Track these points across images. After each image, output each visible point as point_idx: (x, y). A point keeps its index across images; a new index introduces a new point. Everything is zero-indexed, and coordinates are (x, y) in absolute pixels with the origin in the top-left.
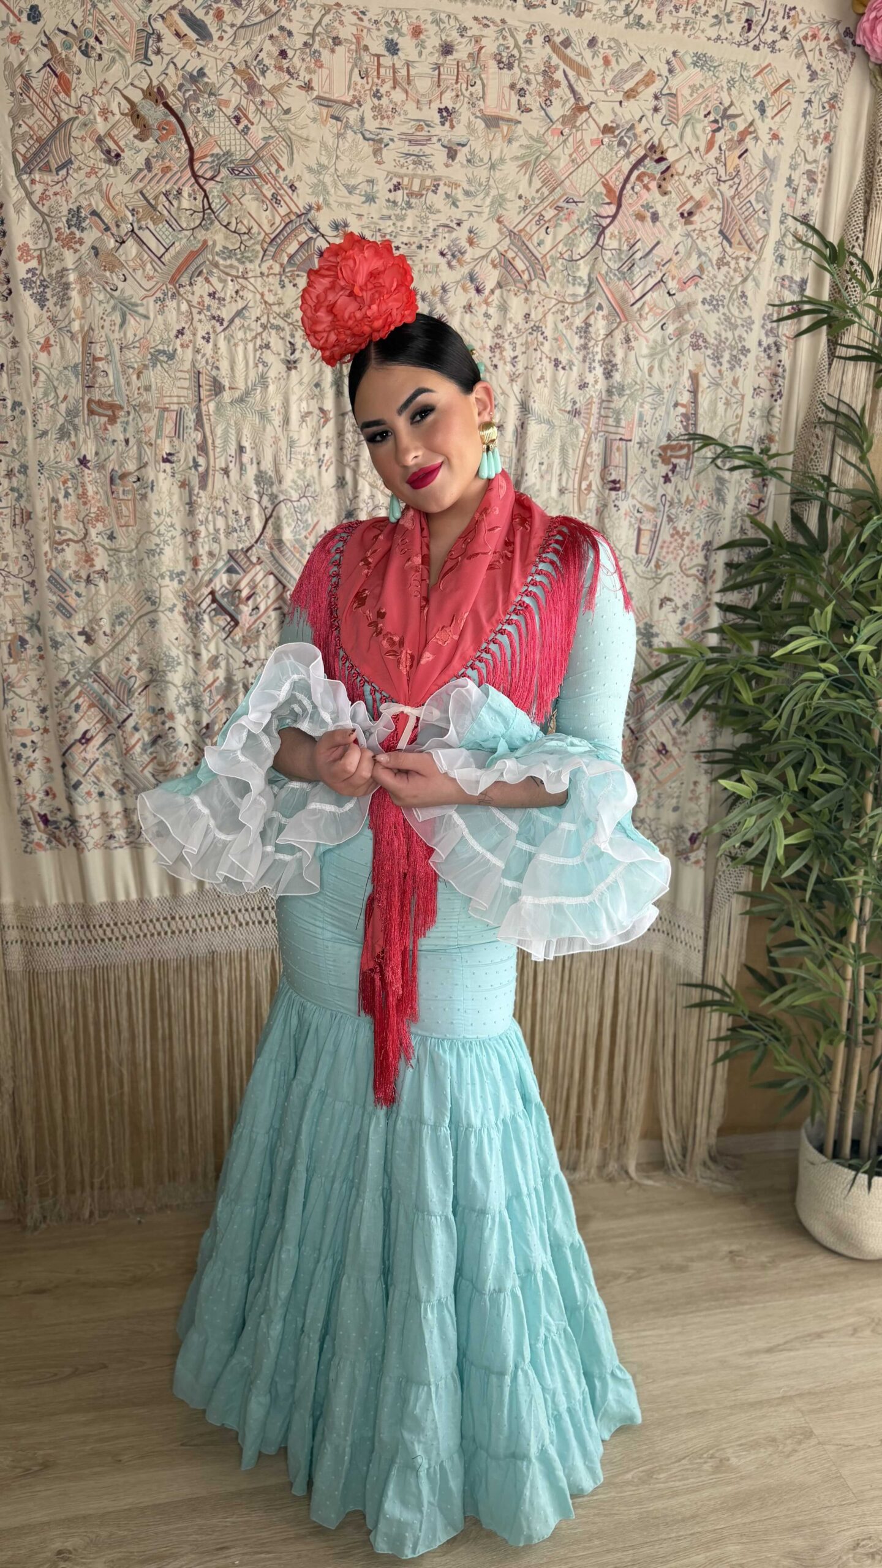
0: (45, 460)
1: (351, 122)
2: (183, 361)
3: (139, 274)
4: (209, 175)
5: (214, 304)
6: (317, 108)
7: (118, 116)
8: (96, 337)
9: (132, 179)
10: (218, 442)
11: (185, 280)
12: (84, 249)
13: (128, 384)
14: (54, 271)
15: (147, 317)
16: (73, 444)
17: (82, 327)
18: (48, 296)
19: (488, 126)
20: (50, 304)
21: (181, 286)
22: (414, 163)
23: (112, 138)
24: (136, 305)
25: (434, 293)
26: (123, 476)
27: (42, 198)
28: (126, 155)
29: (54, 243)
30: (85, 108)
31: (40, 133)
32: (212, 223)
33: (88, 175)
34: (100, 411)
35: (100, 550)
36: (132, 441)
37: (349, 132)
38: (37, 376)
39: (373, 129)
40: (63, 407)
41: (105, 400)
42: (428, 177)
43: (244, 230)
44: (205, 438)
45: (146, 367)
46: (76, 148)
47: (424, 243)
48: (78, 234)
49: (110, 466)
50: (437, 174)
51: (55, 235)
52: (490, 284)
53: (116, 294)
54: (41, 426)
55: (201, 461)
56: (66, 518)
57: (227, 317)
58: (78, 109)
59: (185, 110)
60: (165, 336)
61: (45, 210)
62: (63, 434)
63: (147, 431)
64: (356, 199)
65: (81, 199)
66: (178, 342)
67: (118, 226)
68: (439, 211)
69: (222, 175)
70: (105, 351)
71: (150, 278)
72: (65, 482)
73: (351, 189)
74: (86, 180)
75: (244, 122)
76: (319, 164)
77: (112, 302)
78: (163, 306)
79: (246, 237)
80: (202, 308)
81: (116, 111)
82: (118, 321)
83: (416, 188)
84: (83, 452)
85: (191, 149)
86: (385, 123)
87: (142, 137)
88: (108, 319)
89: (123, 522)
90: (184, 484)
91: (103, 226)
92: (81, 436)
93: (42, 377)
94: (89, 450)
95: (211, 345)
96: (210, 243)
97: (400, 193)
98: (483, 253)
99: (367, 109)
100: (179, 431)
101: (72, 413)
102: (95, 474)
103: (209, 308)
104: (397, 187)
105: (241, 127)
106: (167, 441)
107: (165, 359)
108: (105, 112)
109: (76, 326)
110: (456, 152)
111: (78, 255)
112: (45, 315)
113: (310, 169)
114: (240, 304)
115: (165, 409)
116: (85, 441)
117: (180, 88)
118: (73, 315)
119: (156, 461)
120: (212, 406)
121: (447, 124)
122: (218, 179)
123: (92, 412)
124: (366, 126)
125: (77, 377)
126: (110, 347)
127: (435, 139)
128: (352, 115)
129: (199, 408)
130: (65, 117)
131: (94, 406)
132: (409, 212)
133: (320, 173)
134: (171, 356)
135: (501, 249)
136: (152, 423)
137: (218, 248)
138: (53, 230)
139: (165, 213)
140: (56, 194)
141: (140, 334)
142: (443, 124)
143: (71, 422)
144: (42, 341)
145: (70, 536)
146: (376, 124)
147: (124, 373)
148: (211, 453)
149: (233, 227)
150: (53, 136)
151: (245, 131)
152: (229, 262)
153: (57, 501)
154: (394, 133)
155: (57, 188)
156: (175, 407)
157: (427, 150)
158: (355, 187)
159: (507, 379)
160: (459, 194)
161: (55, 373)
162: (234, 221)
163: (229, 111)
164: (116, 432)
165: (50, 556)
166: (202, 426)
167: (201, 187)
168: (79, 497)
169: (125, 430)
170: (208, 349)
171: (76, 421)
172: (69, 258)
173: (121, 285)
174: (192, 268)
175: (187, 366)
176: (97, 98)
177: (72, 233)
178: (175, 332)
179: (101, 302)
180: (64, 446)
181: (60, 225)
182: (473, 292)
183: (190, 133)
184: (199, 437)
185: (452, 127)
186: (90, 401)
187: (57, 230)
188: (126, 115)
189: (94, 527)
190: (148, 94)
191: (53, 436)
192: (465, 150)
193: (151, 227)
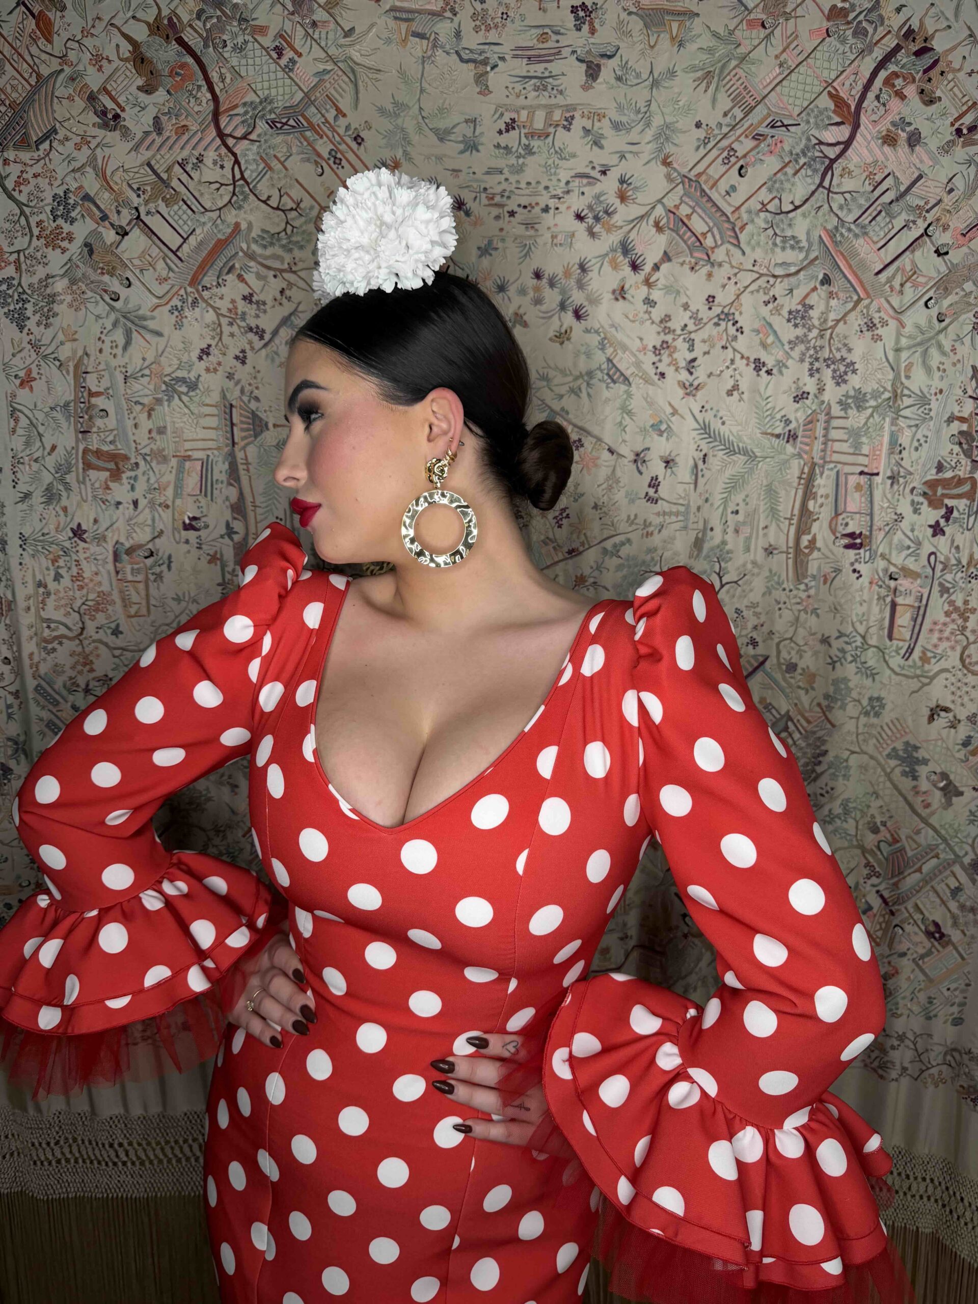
0: (27, 532)
1: (442, 39)
2: (208, 390)
3: (149, 277)
4: (238, 133)
5: (251, 310)
6: (392, 23)
7: (117, 63)
8: (90, 365)
9: (136, 148)
10: (259, 500)
11: (209, 279)
12: (75, 248)
13: (136, 426)
14: (35, 280)
15: (159, 334)
16: (65, 509)
17: (74, 352)
18: (29, 313)
19: (646, 26)
20: (31, 324)
21: (205, 288)
22: (537, 89)
23: (108, 93)
24: (144, 318)
25: (567, 274)
26: (130, 551)
27: (18, 184)
28: (129, 118)
29: (35, 243)
30: (72, 56)
31: (14, 95)
32: (246, 198)
33: (78, 147)
34: (101, 463)
35: (103, 650)
36: (142, 503)
37: (439, 52)
38: (17, 420)
39: (474, 46)
40: (50, 461)
41: (105, 448)
42: (558, 106)
43: (291, 205)
44: (241, 494)
45: (159, 401)
46: (60, 112)
47: (552, 203)
48: (67, 227)
49: (112, 539)
50: (569, 101)
51: (36, 231)
52: (652, 257)
53: (117, 305)
54: (23, 487)
55: (238, 526)
56: (57, 608)
57: (269, 328)
58: (63, 58)
59: (206, 46)
60: (185, 358)
61: (23, 198)
62: (51, 496)
63: (160, 489)
64: (452, 148)
65: (68, 179)
66: (203, 365)
67: (118, 212)
68: (574, 156)
69: (258, 130)
70: (105, 383)
71: (162, 280)
72: (54, 561)
73: (442, 135)
74: (75, 154)
75: (289, 54)
76: (396, 103)
77: (113, 317)
78: (181, 317)
79: (294, 214)
80: (234, 316)
81: (113, 56)
82: (121, 341)
83: (539, 124)
84: (77, 520)
85: (215, 98)
86: (492, 36)
87: (148, 89)
88: (107, 340)
89: (132, 611)
90: (214, 559)
91: (98, 214)
92: (75, 498)
93: (24, 422)
94: (85, 516)
95: (248, 367)
96: (244, 226)
97: (514, 134)
98: (642, 211)
99: (464, 18)
100: (206, 487)
101: (63, 470)
102: (93, 548)
103: (243, 317)
104: (510, 126)
105: (284, 61)
106: (191, 500)
107: (184, 389)
108: (98, 59)
109: (65, 352)
110: (599, 66)
111: (67, 255)
112: (26, 339)
113: (382, 111)
114: (288, 308)
115: (188, 458)
116: (79, 505)
117: (199, 17)
118: (61, 337)
119: (174, 529)
120: (252, 451)
121: (586, 28)
122: (253, 136)
123: (88, 466)
124: (465, 43)
125: (68, 419)
126: (111, 376)
127: (566, 52)
128: (444, 29)
129: (232, 455)
130: (45, 71)
131: (93, 460)
132: (530, 160)
133: (397, 116)
134: (193, 386)
135: (670, 202)
136: (171, 477)
137: (253, 234)
138: (33, 225)
139: (181, 189)
140: (35, 176)
141: (150, 358)
142: (579, 29)
143: (62, 480)
144: (22, 374)
145: (62, 630)
146: (480, 37)
147: (130, 411)
148: (251, 515)
149: (274, 202)
150: (30, 99)
151: (289, 68)
152: (269, 251)
153: (46, 587)
154: (506, 49)
155: (38, 169)
156: (201, 455)
157: (555, 67)
158: (448, 132)
159: (681, 392)
160: (605, 128)
161: (40, 416)
162: (276, 194)
163: (267, 41)
164: (120, 491)
165: (36, 658)
166: (238, 479)
167: (229, 149)
168: (74, 579)
169: (133, 488)
170: (243, 373)
171: (71, 478)
172: (56, 260)
173: (123, 292)
174: (219, 264)
175: (215, 397)
176: (85, 41)
177: (58, 227)
178: (196, 353)
179: (98, 317)
180: (51, 512)
181: (43, 217)
182: (628, 270)
183: (214, 76)
184: (233, 493)
185: (593, 31)
186: (86, 451)
187: (39, 224)
188: (126, 60)
189: (93, 618)
190: (155, 28)
191: (37, 498)
192: (613, 63)
193: (162, 208)
